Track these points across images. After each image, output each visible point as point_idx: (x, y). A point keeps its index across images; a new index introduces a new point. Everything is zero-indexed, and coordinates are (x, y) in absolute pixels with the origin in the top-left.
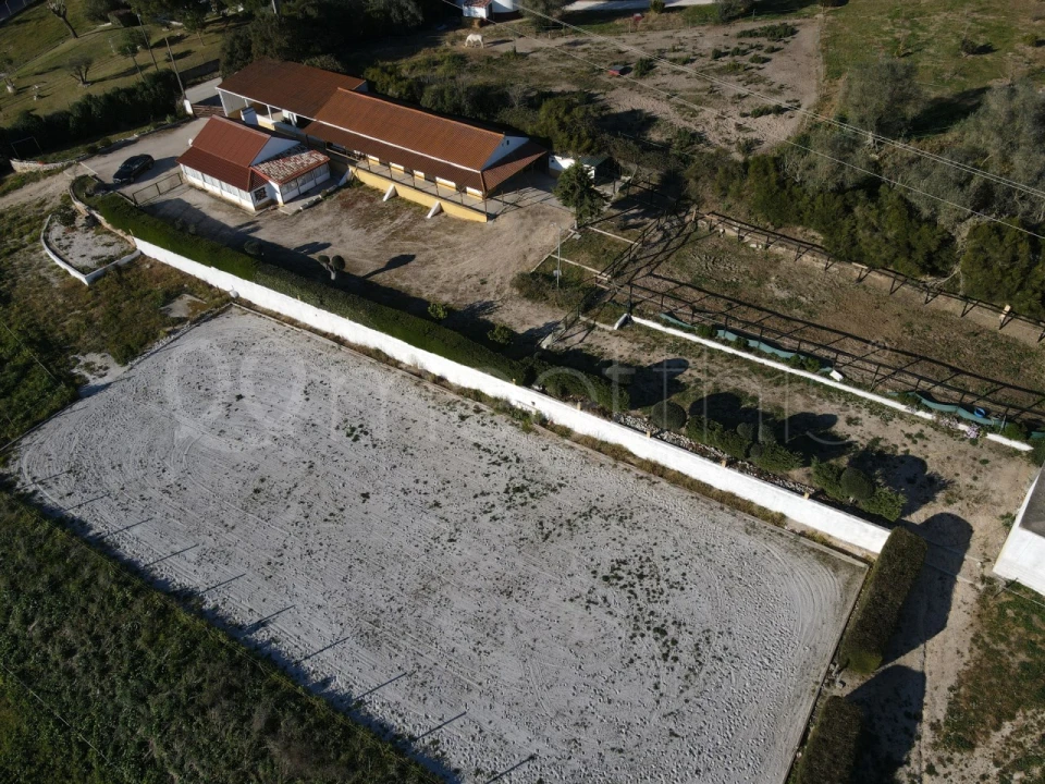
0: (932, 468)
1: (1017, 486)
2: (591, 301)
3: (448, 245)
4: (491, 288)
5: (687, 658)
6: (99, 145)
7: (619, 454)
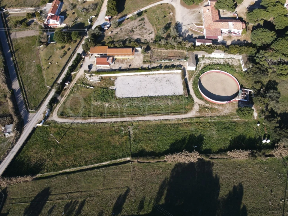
0: (181, 65)
1: (187, 63)
2: (150, 62)
3: (133, 62)
4: (141, 64)
5: (174, 84)
7: (161, 73)
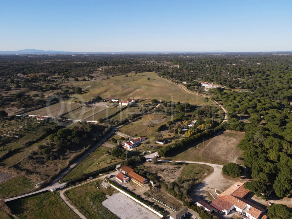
0: (170, 213)
2: (149, 196)
3: (139, 189)
4: (141, 193)
6: (108, 173)
